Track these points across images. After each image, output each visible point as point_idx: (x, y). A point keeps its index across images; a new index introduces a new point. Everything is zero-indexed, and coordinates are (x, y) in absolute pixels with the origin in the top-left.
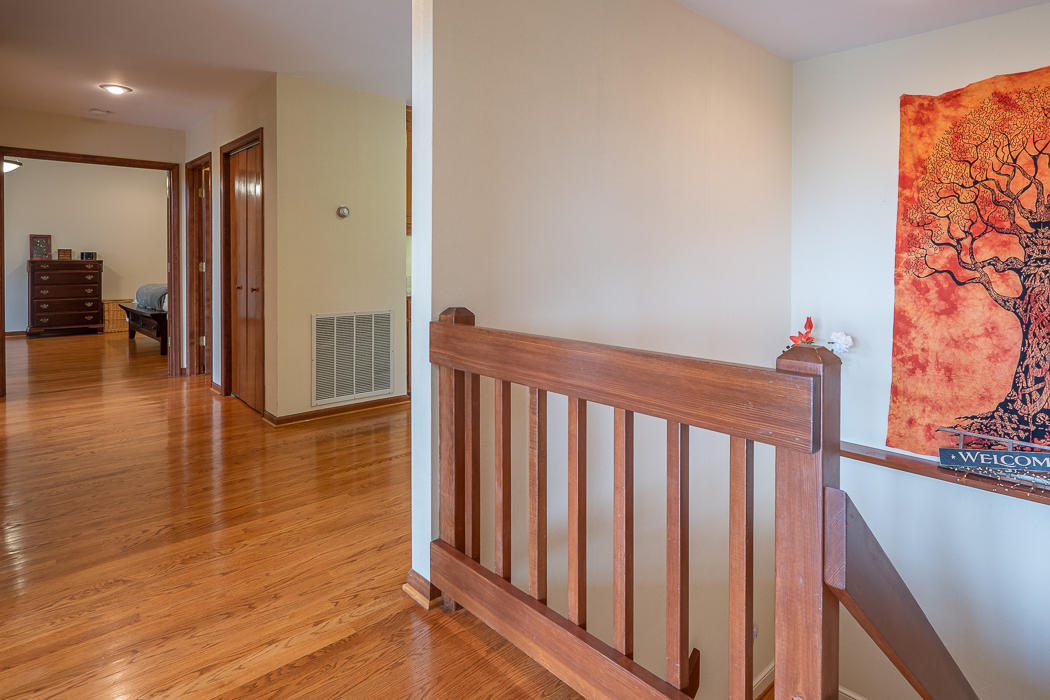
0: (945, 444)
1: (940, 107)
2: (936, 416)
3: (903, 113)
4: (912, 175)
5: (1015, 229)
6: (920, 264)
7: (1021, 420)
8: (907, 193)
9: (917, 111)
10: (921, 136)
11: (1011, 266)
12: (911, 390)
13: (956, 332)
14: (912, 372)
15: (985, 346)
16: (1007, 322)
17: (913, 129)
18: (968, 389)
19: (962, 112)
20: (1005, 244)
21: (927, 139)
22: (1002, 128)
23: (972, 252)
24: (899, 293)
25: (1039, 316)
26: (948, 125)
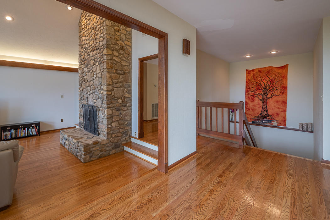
0: (253, 120)
1: (251, 71)
2: (251, 116)
3: (246, 72)
4: (247, 81)
6: (249, 94)
7: (263, 116)
8: (247, 84)
9: (248, 72)
10: (249, 76)
11: (261, 95)
12: (248, 113)
13: (254, 104)
14: (248, 110)
15: (258, 106)
16: (261, 102)
17: (248, 74)
18: (256, 112)
19: (254, 72)
20: (260, 91)
21: (250, 76)
22: (259, 75)
23: (256, 93)
24: (246, 99)
25: (265, 102)
26: (253, 74)
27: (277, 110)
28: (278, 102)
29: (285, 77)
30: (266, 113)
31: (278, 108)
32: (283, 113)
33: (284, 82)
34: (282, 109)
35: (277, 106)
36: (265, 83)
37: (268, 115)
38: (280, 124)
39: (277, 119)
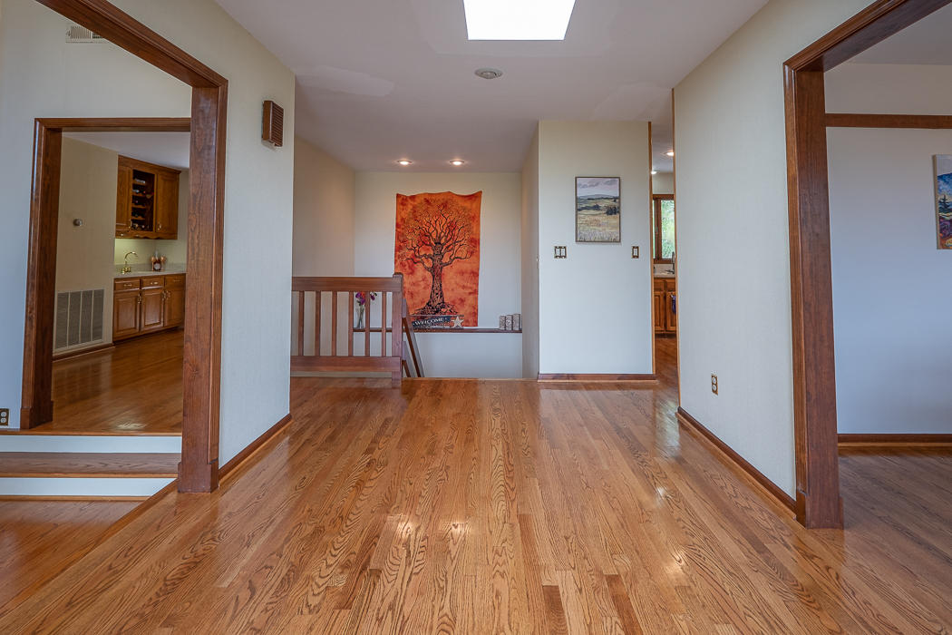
1: (409, 200)
3: (397, 200)
4: (400, 224)
5: (431, 245)
6: (401, 257)
7: (433, 308)
8: (399, 230)
9: (402, 201)
10: (403, 209)
11: (430, 257)
13: (414, 280)
15: (422, 284)
16: (428, 274)
17: (401, 207)
18: (417, 300)
19: (416, 203)
20: (428, 249)
21: (405, 211)
22: (426, 210)
23: (419, 252)
25: (436, 273)
26: (411, 207)
27: (461, 291)
28: (462, 273)
29: (475, 218)
30: (439, 300)
31: (464, 287)
32: (471, 296)
33: (474, 229)
34: (471, 288)
35: (462, 283)
36: (438, 229)
37: (443, 305)
38: (467, 321)
39: (461, 313)
